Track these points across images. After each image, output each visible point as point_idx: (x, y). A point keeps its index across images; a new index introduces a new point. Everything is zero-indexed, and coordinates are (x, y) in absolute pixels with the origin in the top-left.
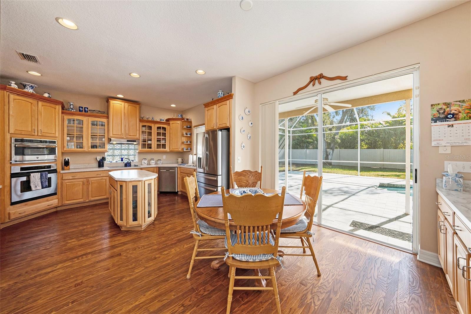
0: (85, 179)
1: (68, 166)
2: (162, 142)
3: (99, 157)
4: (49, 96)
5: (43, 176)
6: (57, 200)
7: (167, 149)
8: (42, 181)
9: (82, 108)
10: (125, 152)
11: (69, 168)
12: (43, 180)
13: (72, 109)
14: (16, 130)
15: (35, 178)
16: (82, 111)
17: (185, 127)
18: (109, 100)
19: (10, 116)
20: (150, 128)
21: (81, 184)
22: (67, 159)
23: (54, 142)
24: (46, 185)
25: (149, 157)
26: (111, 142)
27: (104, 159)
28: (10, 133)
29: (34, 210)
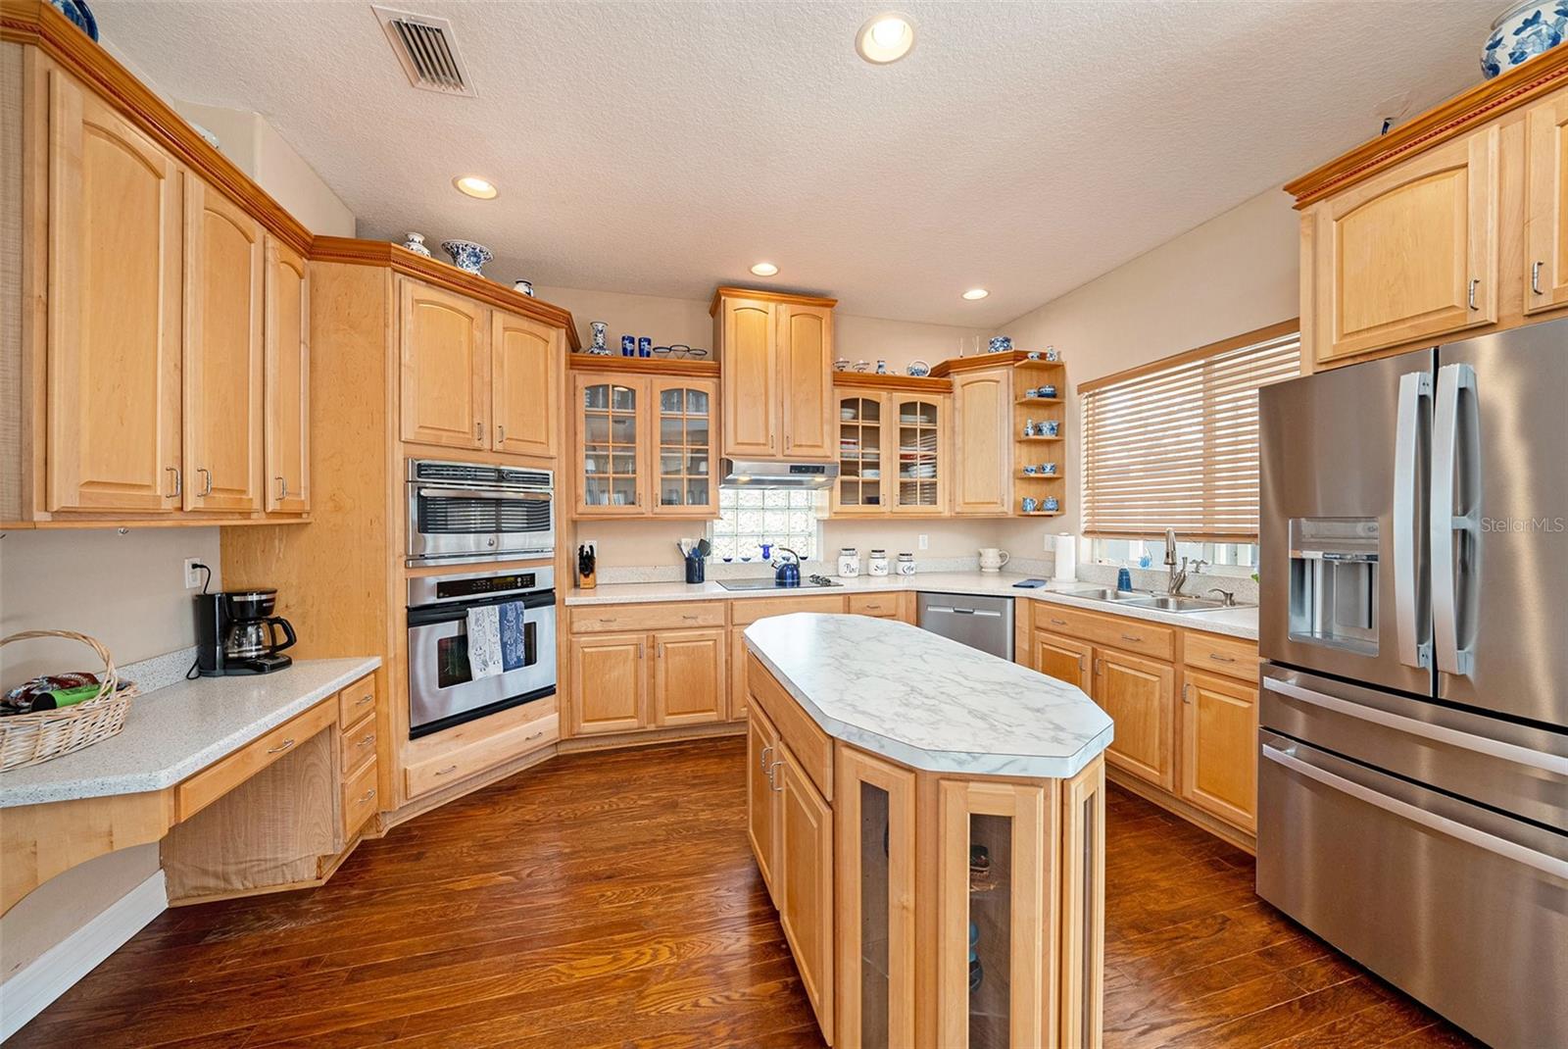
0: (644, 635)
1: (591, 576)
2: (921, 473)
3: (689, 540)
4: (529, 294)
5: (508, 621)
6: (557, 714)
7: (942, 507)
8: (505, 640)
9: (632, 340)
10: (774, 522)
11: (595, 581)
12: (507, 634)
13: (601, 348)
14: (421, 427)
15: (484, 626)
16: (632, 352)
17: (1032, 395)
18: (723, 298)
19: (403, 368)
20: (872, 409)
21: (631, 656)
22: (587, 549)
23: (545, 480)
24: (518, 658)
25: (865, 541)
26: (730, 477)
27: (703, 548)
28: (403, 439)
29: (484, 761)
